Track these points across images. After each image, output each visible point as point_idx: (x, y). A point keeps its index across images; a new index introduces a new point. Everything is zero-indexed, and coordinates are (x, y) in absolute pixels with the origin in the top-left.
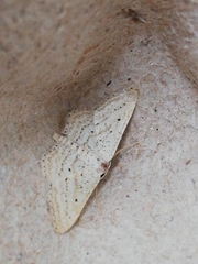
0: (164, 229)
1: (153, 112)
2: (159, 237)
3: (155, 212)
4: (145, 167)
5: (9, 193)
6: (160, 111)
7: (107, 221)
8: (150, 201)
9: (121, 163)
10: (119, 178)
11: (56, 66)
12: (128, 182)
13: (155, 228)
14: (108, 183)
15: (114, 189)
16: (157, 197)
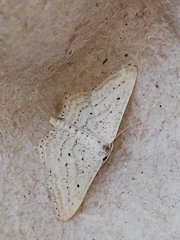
0: (173, 209)
1: (154, 88)
2: (167, 218)
3: (163, 193)
6: (162, 86)
7: (113, 206)
8: (157, 182)
9: (125, 145)
10: (124, 160)
12: (132, 164)
13: (164, 210)
14: (112, 167)
15: (118, 173)
16: (164, 178)
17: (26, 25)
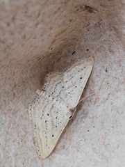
0: (113, 154)
1: (104, 72)
2: (109, 159)
3: (107, 142)
4: (100, 109)
5: (7, 133)
6: (109, 71)
7: (75, 149)
8: (103, 134)
9: (84, 107)
10: (82, 118)
11: (37, 47)
12: (88, 120)
13: (107, 154)
14: (75, 122)
15: (79, 126)
16: (108, 131)
17: (25, 37)
